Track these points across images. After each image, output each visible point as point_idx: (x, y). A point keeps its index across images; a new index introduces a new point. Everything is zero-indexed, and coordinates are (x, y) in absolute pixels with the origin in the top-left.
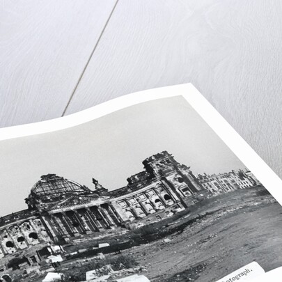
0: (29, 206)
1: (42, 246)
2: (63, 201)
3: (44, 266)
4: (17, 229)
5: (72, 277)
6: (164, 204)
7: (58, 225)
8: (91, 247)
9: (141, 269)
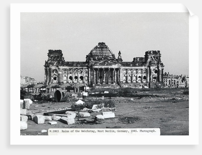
0: (87, 60)
1: (83, 85)
2: (101, 62)
3: (79, 96)
4: (77, 71)
5: (88, 105)
6: (141, 81)
7: (93, 76)
8: (101, 92)
9: (114, 110)
